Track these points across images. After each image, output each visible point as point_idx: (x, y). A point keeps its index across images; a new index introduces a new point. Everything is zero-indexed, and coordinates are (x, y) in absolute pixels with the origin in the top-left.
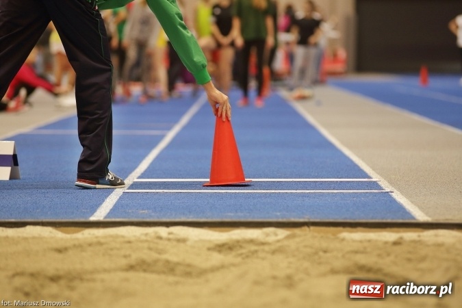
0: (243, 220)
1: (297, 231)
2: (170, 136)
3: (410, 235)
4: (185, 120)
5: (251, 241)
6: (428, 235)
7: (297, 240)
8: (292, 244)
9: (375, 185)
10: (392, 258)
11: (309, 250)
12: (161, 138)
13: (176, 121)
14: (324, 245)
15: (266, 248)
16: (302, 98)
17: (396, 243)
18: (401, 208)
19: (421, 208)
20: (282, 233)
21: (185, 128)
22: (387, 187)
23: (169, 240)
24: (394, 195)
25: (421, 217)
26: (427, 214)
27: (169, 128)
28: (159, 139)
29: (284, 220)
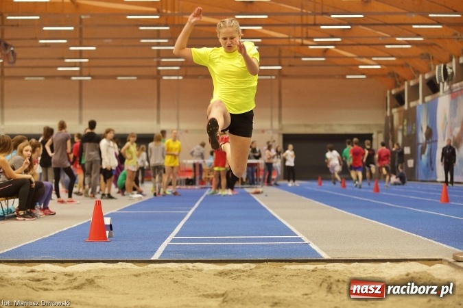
0: (232, 259)
1: (261, 265)
2: (190, 213)
3: (320, 266)
4: (197, 205)
5: (237, 270)
6: (330, 266)
7: (261, 269)
8: (259, 272)
9: (300, 239)
10: (312, 278)
11: (268, 275)
12: (186, 214)
13: (193, 206)
14: (276, 272)
15: (245, 274)
16: (257, 193)
17: (313, 271)
18: (314, 251)
19: (325, 251)
20: (253, 266)
21: (196, 209)
22: (306, 240)
23: (193, 270)
24: (310, 245)
25: (326, 256)
26: (328, 255)
27: (189, 210)
28: (185, 215)
29: (254, 259)
